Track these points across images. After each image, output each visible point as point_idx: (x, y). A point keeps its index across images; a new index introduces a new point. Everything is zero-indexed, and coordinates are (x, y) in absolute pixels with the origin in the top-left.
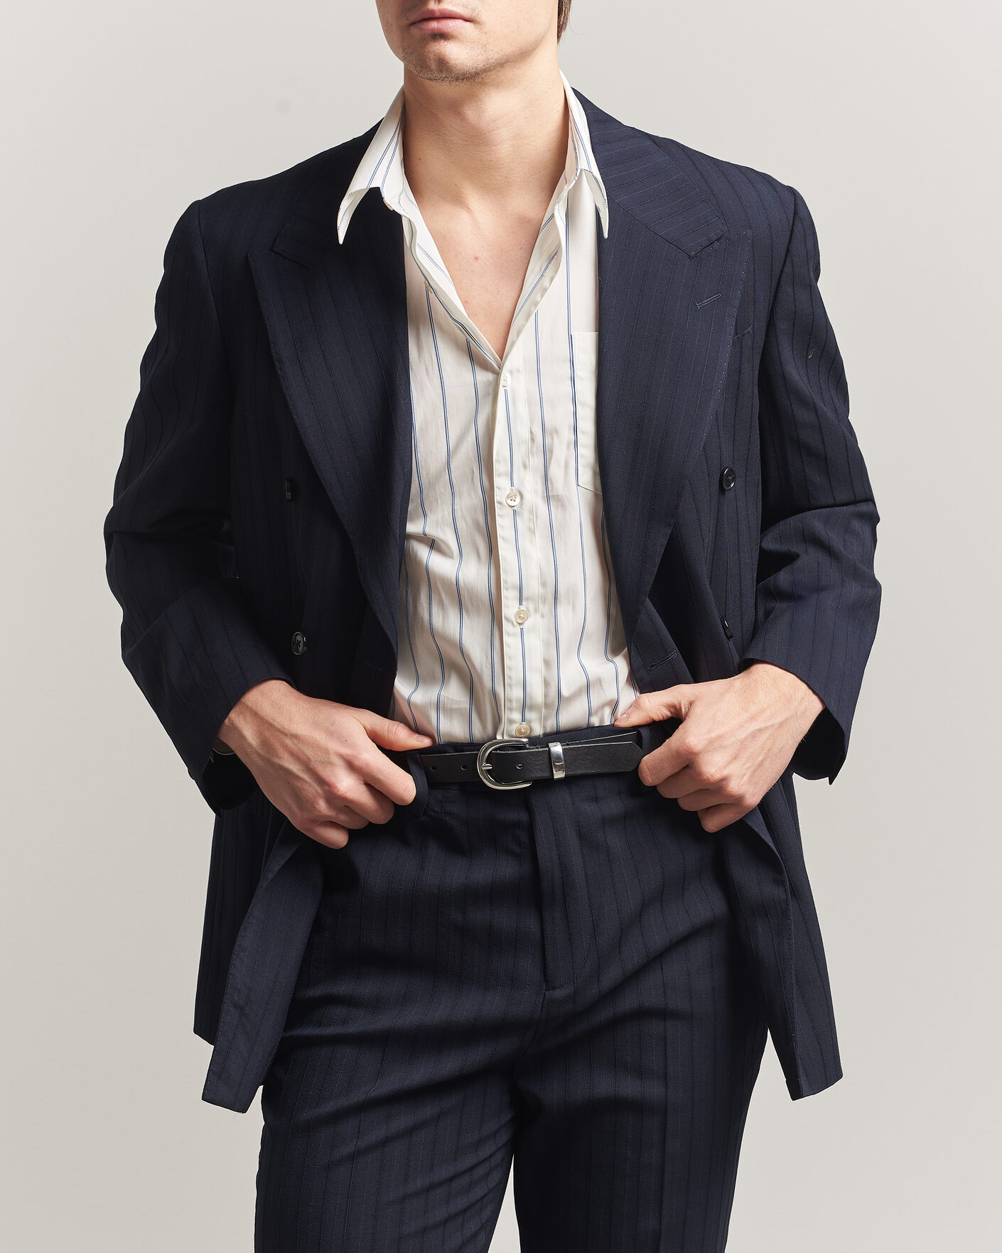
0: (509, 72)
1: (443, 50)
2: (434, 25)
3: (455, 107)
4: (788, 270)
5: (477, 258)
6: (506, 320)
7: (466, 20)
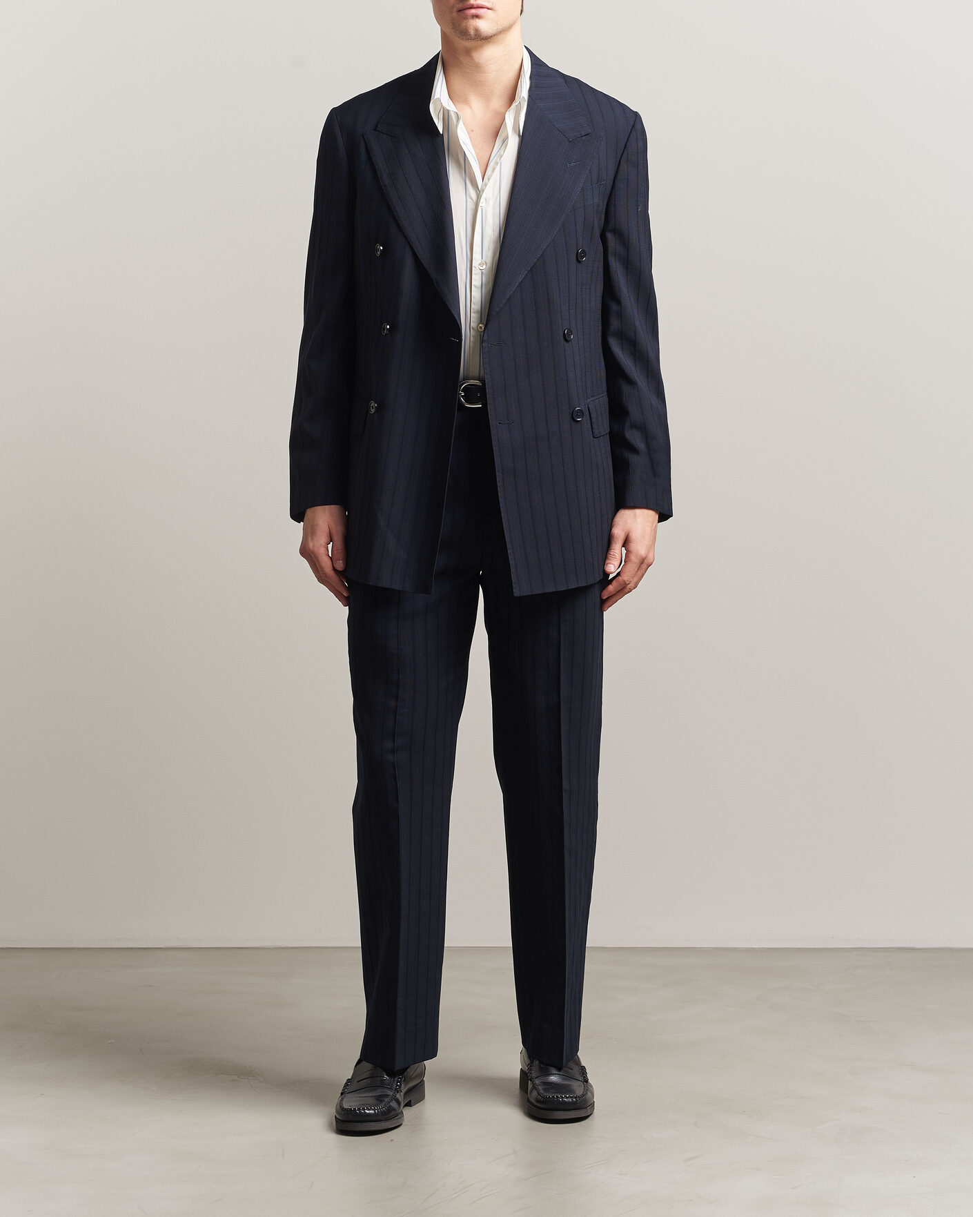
0: (501, 36)
1: (478, 24)
2: (473, 11)
3: (468, 52)
4: (625, 155)
5: (472, 131)
6: (486, 163)
7: (489, 9)
